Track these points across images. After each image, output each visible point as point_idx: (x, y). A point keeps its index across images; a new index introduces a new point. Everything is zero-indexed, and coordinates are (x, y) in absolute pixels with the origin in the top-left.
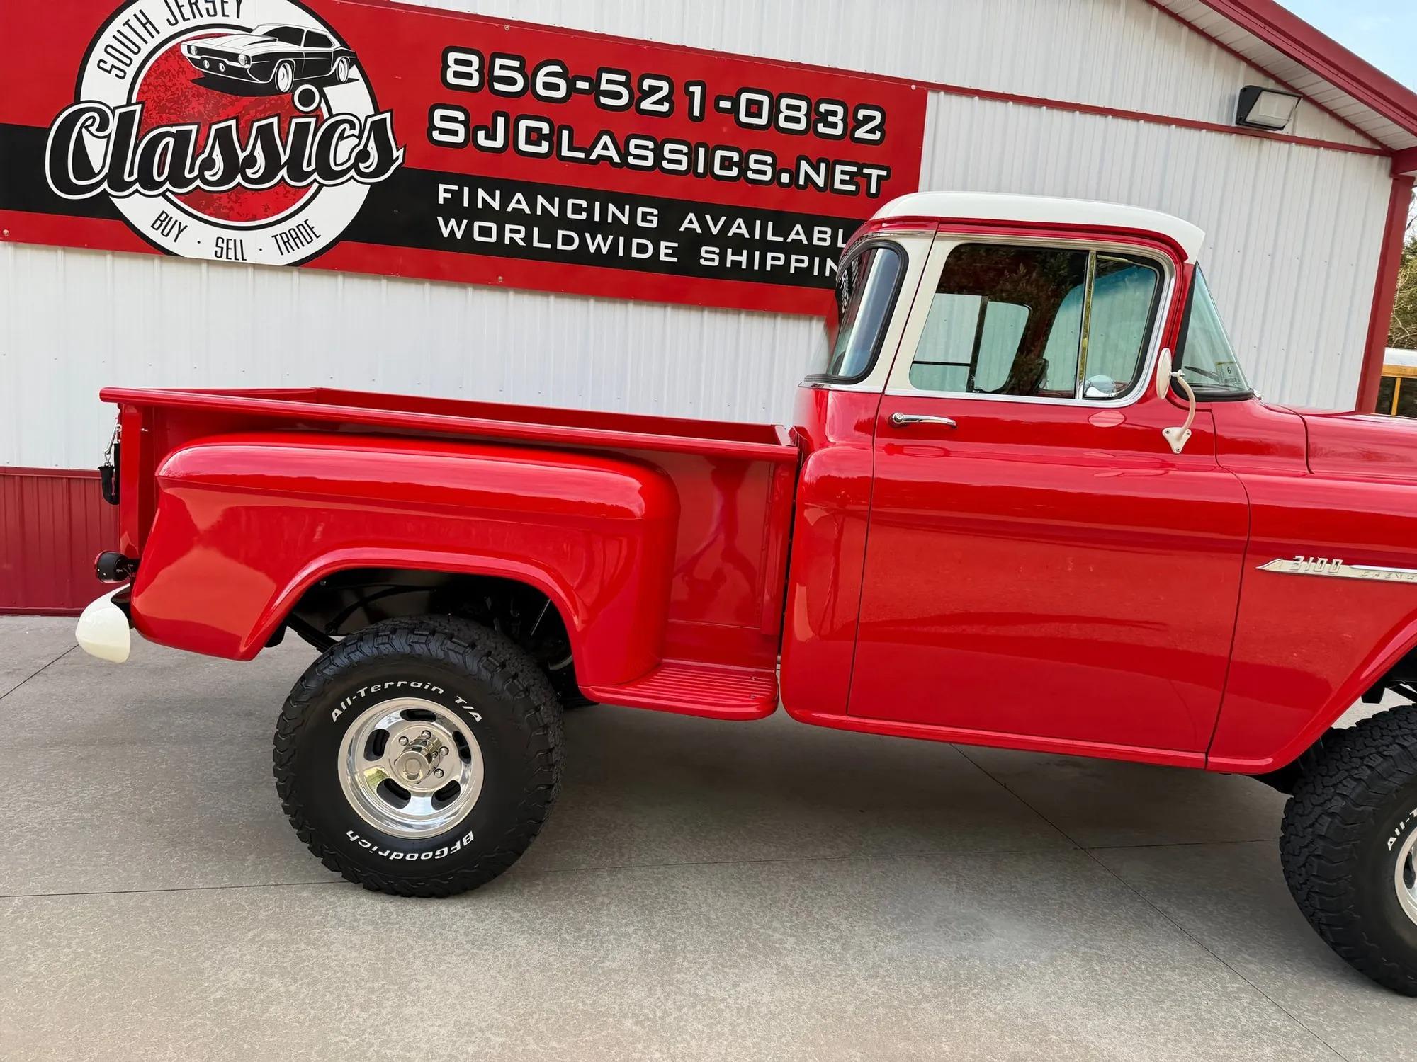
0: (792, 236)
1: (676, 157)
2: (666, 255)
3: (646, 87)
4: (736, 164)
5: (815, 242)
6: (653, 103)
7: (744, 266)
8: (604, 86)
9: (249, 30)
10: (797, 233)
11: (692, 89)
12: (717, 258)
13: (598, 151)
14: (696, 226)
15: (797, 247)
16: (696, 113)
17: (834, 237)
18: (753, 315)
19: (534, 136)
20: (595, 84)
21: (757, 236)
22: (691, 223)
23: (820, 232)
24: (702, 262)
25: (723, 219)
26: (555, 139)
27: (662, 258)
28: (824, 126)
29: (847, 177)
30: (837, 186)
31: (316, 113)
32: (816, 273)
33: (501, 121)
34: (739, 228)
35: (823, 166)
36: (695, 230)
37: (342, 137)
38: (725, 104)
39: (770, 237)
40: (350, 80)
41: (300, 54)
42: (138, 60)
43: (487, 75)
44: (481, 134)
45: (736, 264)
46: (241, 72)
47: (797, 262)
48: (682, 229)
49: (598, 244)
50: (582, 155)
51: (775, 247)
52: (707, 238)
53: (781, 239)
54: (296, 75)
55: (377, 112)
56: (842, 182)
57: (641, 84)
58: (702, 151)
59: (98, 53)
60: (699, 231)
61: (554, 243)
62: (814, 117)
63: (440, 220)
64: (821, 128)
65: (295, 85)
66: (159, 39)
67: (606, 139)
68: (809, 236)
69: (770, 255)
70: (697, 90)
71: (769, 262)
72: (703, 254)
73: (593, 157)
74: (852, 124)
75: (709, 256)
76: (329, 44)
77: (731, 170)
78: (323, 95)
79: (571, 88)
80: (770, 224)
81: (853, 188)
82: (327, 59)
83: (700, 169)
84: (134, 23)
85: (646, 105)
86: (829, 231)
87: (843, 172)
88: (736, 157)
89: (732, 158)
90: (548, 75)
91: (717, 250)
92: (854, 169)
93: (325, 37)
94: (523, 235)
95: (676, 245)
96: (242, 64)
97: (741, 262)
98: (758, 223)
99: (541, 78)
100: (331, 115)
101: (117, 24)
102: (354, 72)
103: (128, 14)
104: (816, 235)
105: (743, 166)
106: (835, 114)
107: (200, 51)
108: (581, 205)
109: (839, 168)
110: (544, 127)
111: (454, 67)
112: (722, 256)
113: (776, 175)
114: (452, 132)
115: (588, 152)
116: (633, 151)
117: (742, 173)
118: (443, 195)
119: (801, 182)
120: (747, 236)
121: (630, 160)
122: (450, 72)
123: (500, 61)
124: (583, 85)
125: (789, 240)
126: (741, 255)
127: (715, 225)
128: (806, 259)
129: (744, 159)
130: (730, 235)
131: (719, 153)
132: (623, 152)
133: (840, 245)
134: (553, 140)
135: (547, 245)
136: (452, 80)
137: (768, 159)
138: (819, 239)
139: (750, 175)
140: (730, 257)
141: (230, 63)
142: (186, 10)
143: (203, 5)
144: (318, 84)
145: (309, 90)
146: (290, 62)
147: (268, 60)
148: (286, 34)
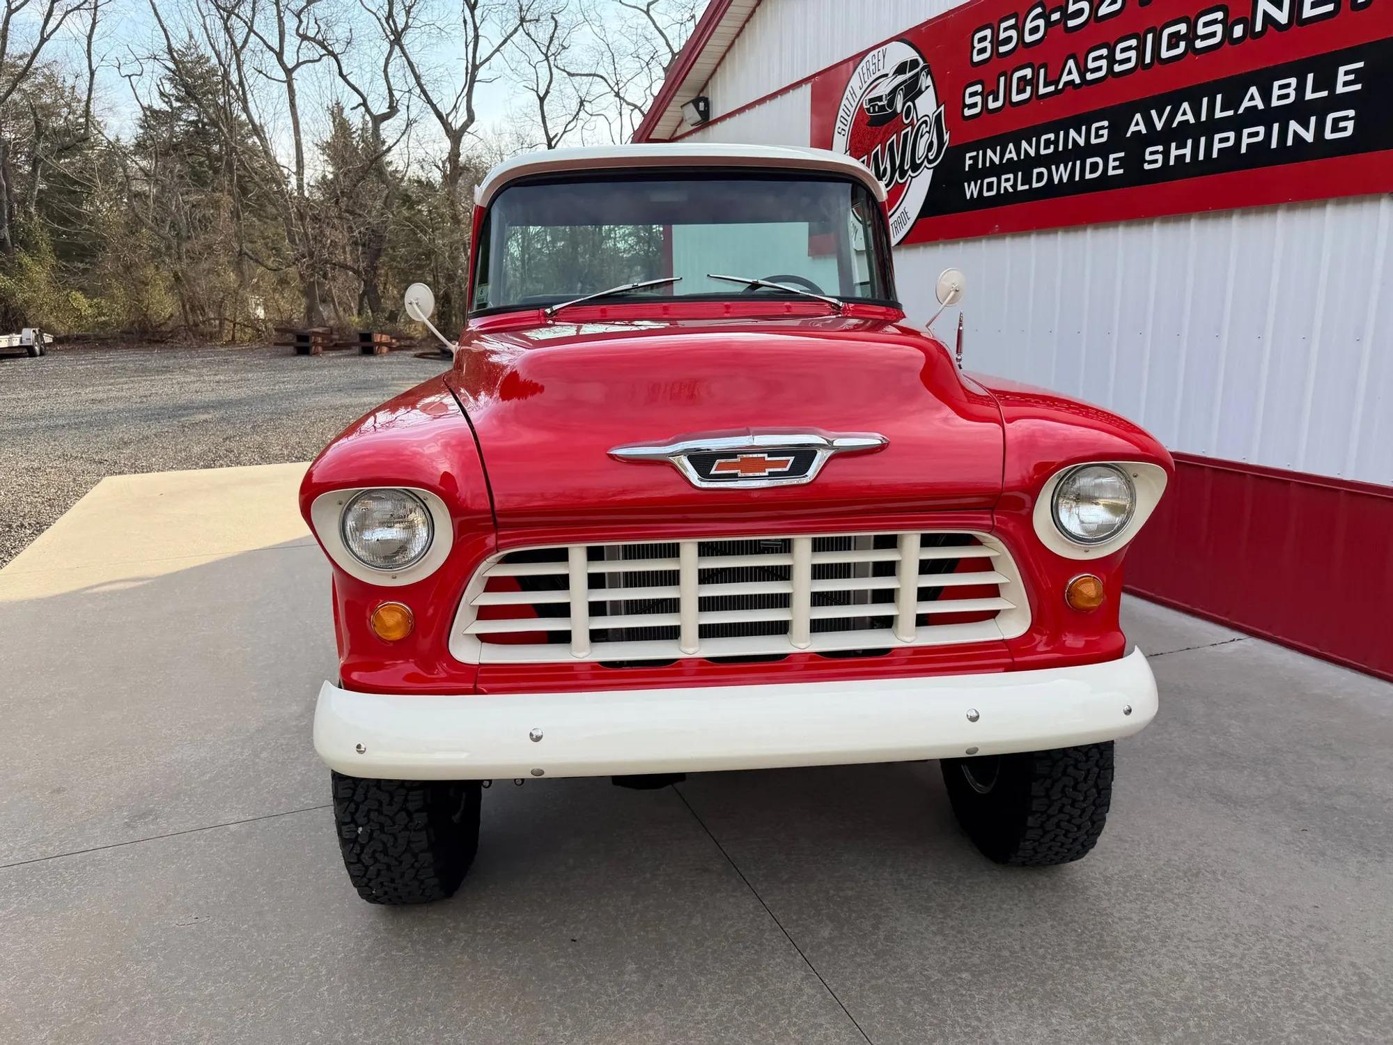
0: (1246, 104)
1: (1126, 54)
2: (1115, 168)
5: (1275, 103)
6: (1108, 5)
7: (1188, 160)
8: (1071, 9)
9: (887, 75)
10: (1253, 99)
12: (1160, 157)
13: (1065, 78)
14: (1142, 128)
15: (1252, 117)
17: (1301, 89)
19: (1022, 83)
20: (1063, 10)
21: (1203, 118)
22: (1138, 125)
23: (1281, 87)
24: (1147, 166)
25: (1169, 108)
26: (1035, 81)
27: (1111, 172)
30: (1307, 13)
31: (911, 124)
32: (1274, 145)
33: (1002, 79)
34: (1186, 114)
36: (1140, 132)
37: (922, 136)
39: (1218, 115)
40: (927, 87)
41: (905, 81)
42: (849, 119)
43: (996, 42)
44: (991, 98)
45: (1180, 158)
46: (882, 108)
47: (1252, 136)
48: (1128, 135)
49: (1061, 173)
50: (1052, 88)
51: (1224, 125)
52: (1153, 137)
53: (1231, 113)
54: (904, 97)
55: (938, 107)
58: (1150, 37)
60: (1144, 131)
61: (1031, 185)
63: (966, 184)
65: (903, 106)
66: (857, 100)
67: (1071, 63)
68: (1266, 97)
69: (1217, 137)
71: (1217, 146)
72: (1148, 157)
73: (1060, 86)
75: (1153, 158)
76: (918, 65)
77: (1179, 46)
78: (915, 107)
79: (1049, 23)
80: (1219, 97)
81: (1330, 7)
82: (917, 76)
83: (1148, 60)
84: (850, 97)
85: (1104, 10)
86: (1293, 81)
88: (1182, 28)
89: (1180, 31)
90: (1031, 21)
91: (1161, 148)
93: (916, 60)
94: (1011, 183)
95: (1122, 154)
96: (884, 102)
97: (1184, 156)
98: (1205, 100)
99: (1029, 26)
100: (918, 121)
101: (844, 102)
102: (929, 82)
103: (847, 93)
104: (1276, 92)
105: (1191, 36)
107: (871, 100)
108: (1050, 139)
110: (1028, 72)
111: (978, 46)
112: (1166, 154)
113: (1228, 31)
114: (974, 105)
115: (1057, 83)
116: (1091, 65)
117: (1190, 45)
118: (968, 162)
119: (1258, 28)
120: (1192, 121)
121: (1089, 76)
122: (975, 52)
123: (1004, 25)
124: (1055, 16)
125: (1241, 111)
126: (1185, 147)
127: (1160, 120)
128: (1261, 129)
129: (1192, 27)
130: (1175, 125)
131: (1167, 32)
132: (1082, 71)
133: (1309, 95)
134: (1033, 82)
135: (1027, 187)
136: (976, 58)
137: (1219, 15)
138: (1280, 97)
139: (1199, 44)
140: (1174, 153)
141: (880, 104)
142: (866, 75)
143: (872, 67)
144: (913, 100)
145: (909, 106)
146: (902, 89)
147: (893, 92)
148: (901, 69)
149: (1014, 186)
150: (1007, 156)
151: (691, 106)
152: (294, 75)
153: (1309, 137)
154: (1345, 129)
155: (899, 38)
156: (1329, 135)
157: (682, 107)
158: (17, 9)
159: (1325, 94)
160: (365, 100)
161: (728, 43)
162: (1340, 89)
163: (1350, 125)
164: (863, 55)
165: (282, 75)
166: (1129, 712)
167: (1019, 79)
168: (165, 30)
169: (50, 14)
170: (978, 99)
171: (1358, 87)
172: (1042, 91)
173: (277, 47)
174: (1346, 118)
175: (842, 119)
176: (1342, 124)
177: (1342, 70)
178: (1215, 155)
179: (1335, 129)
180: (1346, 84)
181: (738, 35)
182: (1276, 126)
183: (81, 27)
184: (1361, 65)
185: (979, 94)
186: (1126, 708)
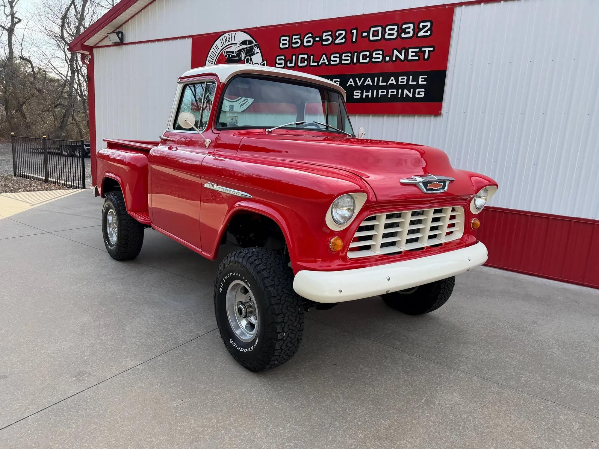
0: (390, 82)
1: (347, 58)
3: (337, 35)
4: (368, 57)
5: (400, 83)
6: (340, 40)
7: (370, 97)
8: (324, 38)
9: (236, 44)
10: (392, 80)
11: (353, 31)
12: (360, 94)
13: (322, 61)
14: (353, 83)
15: (392, 86)
16: (354, 40)
17: (408, 80)
18: (361, 116)
19: (303, 60)
20: (321, 38)
21: (375, 84)
22: (351, 82)
23: (402, 79)
24: (354, 97)
25: (363, 79)
26: (309, 60)
28: (404, 34)
29: (414, 54)
30: (410, 58)
32: (399, 96)
33: (294, 57)
34: (369, 82)
35: (403, 51)
36: (352, 85)
38: (365, 34)
39: (381, 84)
40: (257, 53)
41: (246, 48)
42: (215, 58)
43: (291, 42)
44: (288, 62)
45: (367, 96)
46: (234, 56)
47: (392, 92)
48: (348, 85)
50: (316, 64)
51: (383, 87)
52: (357, 87)
53: (385, 84)
54: (245, 54)
55: (263, 61)
56: (412, 56)
57: (336, 34)
58: (356, 54)
59: (208, 58)
60: (354, 85)
62: (400, 31)
64: (403, 35)
65: (245, 57)
66: (219, 51)
67: (324, 56)
68: (397, 81)
69: (380, 91)
70: (354, 31)
71: (380, 94)
72: (355, 94)
73: (320, 64)
74: (417, 30)
75: (357, 94)
76: (253, 43)
77: (366, 59)
78: (251, 59)
79: (314, 41)
80: (381, 78)
81: (417, 58)
82: (252, 47)
83: (355, 61)
84: (215, 49)
85: (337, 41)
86: (406, 78)
87: (412, 52)
88: (368, 54)
89: (367, 54)
90: (307, 38)
91: (360, 91)
92: (418, 50)
93: (252, 41)
96: (235, 54)
97: (369, 95)
98: (376, 78)
99: (305, 40)
101: (212, 50)
102: (258, 50)
103: (214, 46)
104: (400, 80)
105: (371, 57)
106: (409, 28)
107: (227, 52)
109: (410, 50)
110: (306, 56)
111: (282, 42)
112: (362, 94)
113: (384, 58)
114: (281, 64)
115: (318, 63)
116: (332, 59)
117: (370, 60)
119: (394, 59)
120: (371, 84)
121: (332, 63)
122: (281, 44)
123: (294, 37)
124: (317, 39)
125: (388, 84)
126: (369, 92)
127: (360, 82)
128: (395, 91)
129: (371, 54)
130: (365, 85)
131: (362, 54)
132: (329, 60)
133: (411, 83)
134: (308, 60)
136: (282, 46)
137: (381, 52)
138: (401, 82)
139: (374, 60)
140: (365, 94)
141: (232, 54)
142: (224, 42)
143: (228, 39)
144: (250, 56)
145: (248, 58)
146: (244, 51)
147: (240, 51)
148: (244, 43)
153: (411, 95)
154: (422, 95)
155: (244, 31)
156: (417, 96)
157: (108, 34)
159: (415, 83)
161: (137, 11)
162: (420, 83)
163: (423, 93)
164: (223, 33)
167: (302, 58)
170: (283, 62)
171: (425, 83)
172: (312, 64)
174: (422, 91)
175: (210, 57)
176: (421, 93)
177: (421, 77)
178: (379, 96)
179: (419, 94)
180: (422, 81)
182: (400, 90)
184: (426, 77)
185: (283, 60)
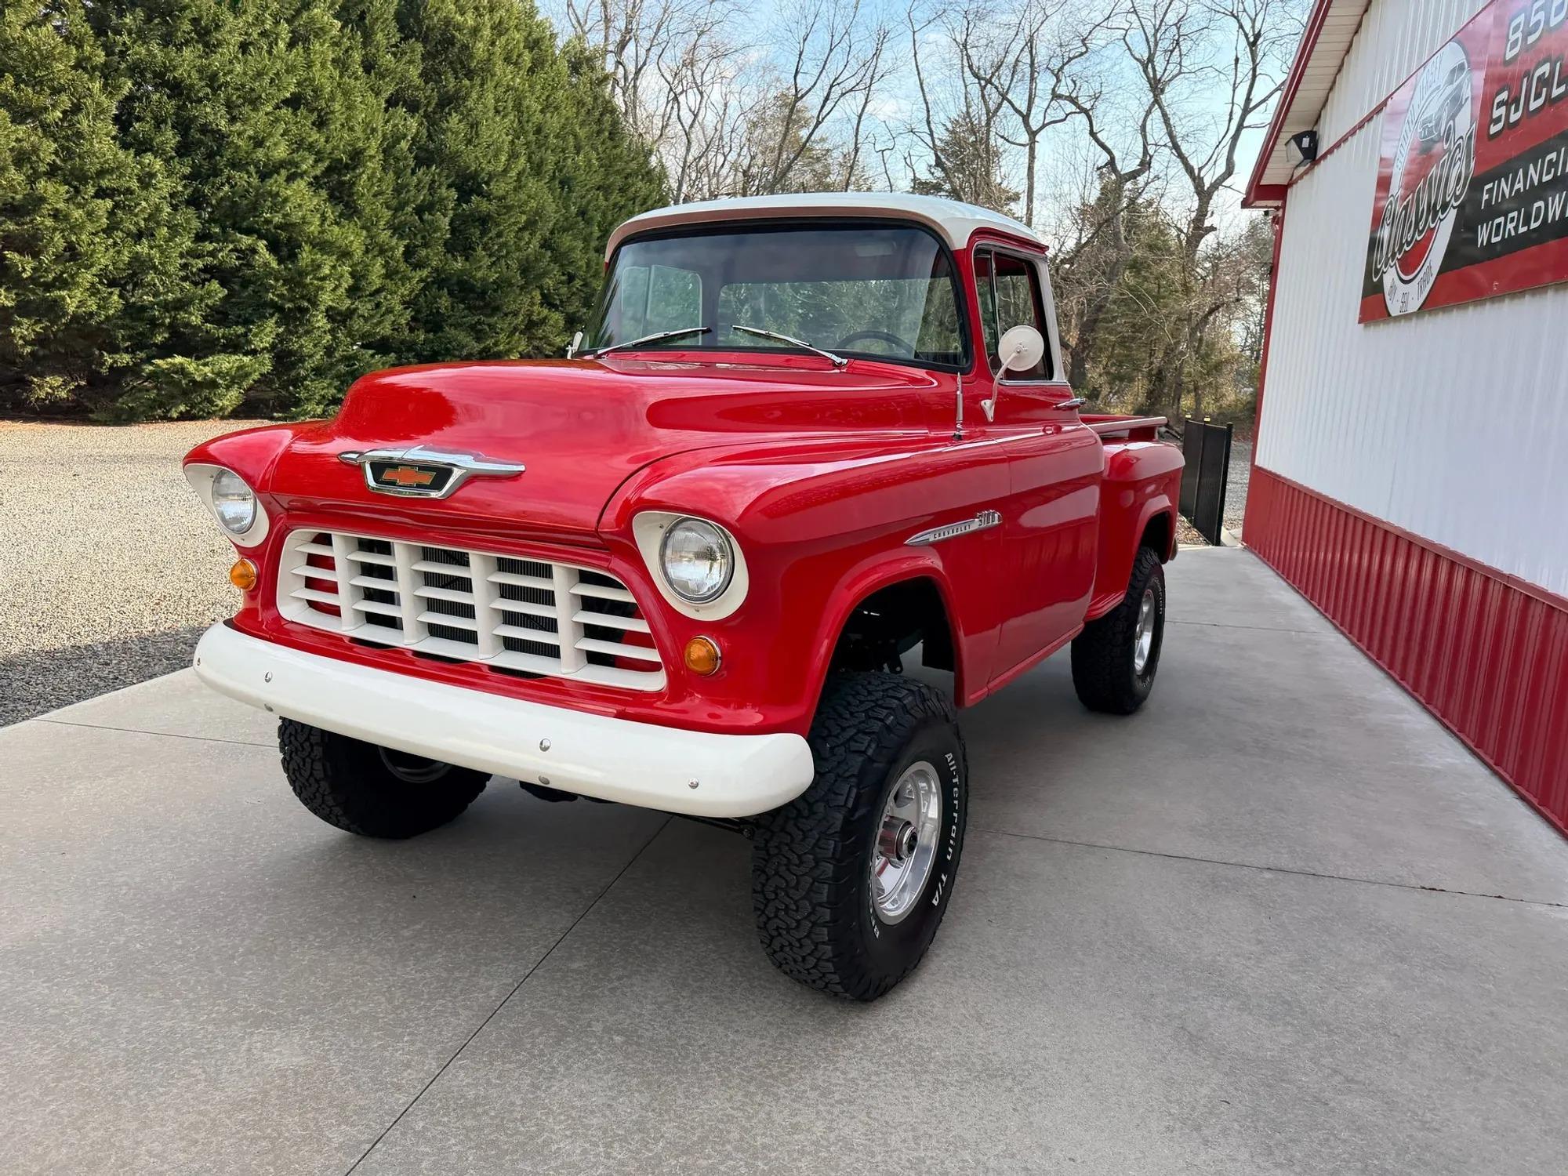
9: (1439, 87)
19: (1540, 85)
26: (1550, 80)
31: (1449, 149)
33: (1525, 80)
37: (1454, 166)
40: (1466, 100)
41: (1452, 93)
42: (1407, 149)
43: (1526, 32)
44: (1513, 109)
46: (1431, 131)
49: (1555, 208)
50: (1563, 88)
54: (1448, 115)
55: (1472, 124)
61: (1529, 225)
63: (1479, 227)
65: (1447, 125)
76: (1464, 71)
82: (1459, 87)
84: (1410, 119)
93: (1463, 64)
94: (1514, 224)
96: (1433, 123)
100: (1454, 145)
101: (1405, 126)
102: (1468, 92)
108: (1552, 159)
110: (1546, 69)
114: (1498, 120)
118: (1486, 197)
134: (1549, 82)
135: (1525, 229)
141: (1431, 125)
142: (1425, 89)
143: (1430, 79)
144: (1454, 117)
145: (1451, 125)
147: (1441, 108)
148: (1450, 78)
149: (1516, 228)
150: (1517, 187)
151: (1293, 144)
152: (1038, 138)
155: (1455, 37)
157: (1286, 144)
158: (802, 96)
160: (1113, 159)
164: (1426, 64)
165: (1024, 138)
166: (694, 786)
167: (1538, 80)
168: (927, 103)
169: (827, 99)
170: (1503, 110)
172: (1555, 92)
173: (1024, 109)
175: (1401, 148)
181: (1348, 51)
183: (854, 107)
185: (1504, 104)
186: (695, 781)
